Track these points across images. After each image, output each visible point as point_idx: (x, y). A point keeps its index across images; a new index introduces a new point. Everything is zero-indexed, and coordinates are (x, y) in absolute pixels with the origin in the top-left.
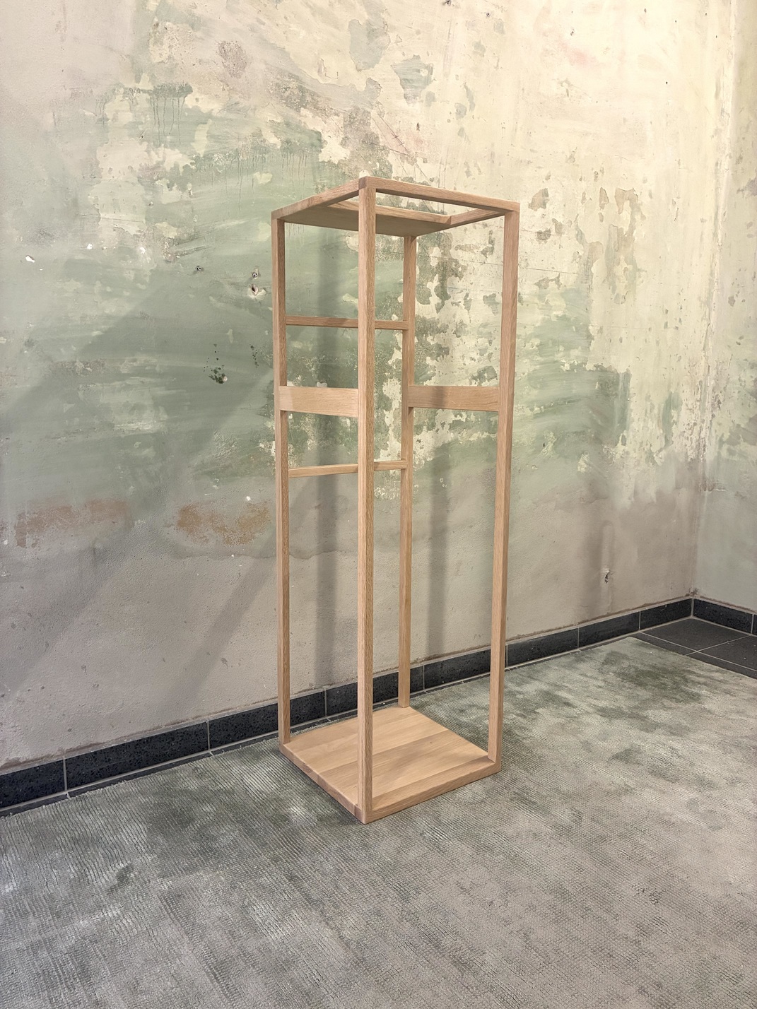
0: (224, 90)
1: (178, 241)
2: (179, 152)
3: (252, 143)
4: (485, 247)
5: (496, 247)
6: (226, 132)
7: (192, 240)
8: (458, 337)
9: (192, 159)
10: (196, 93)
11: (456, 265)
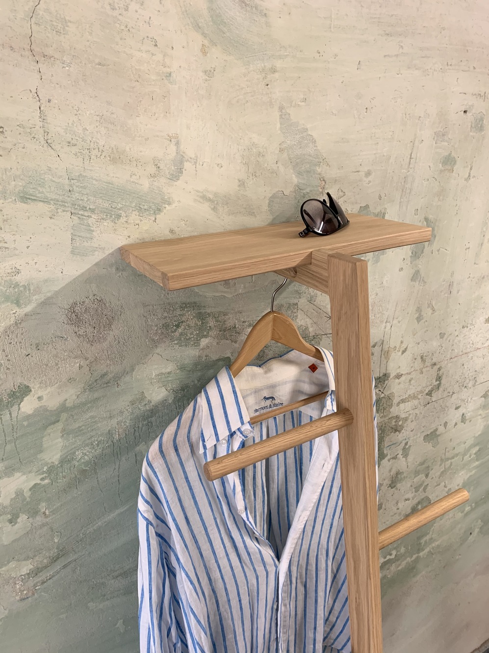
0: (80, 367)
1: (36, 572)
2: (21, 474)
3: (132, 413)
4: (430, 387)
5: (443, 382)
6: (92, 417)
7: (55, 561)
8: (392, 488)
9: (43, 473)
10: (37, 390)
11: (395, 422)
